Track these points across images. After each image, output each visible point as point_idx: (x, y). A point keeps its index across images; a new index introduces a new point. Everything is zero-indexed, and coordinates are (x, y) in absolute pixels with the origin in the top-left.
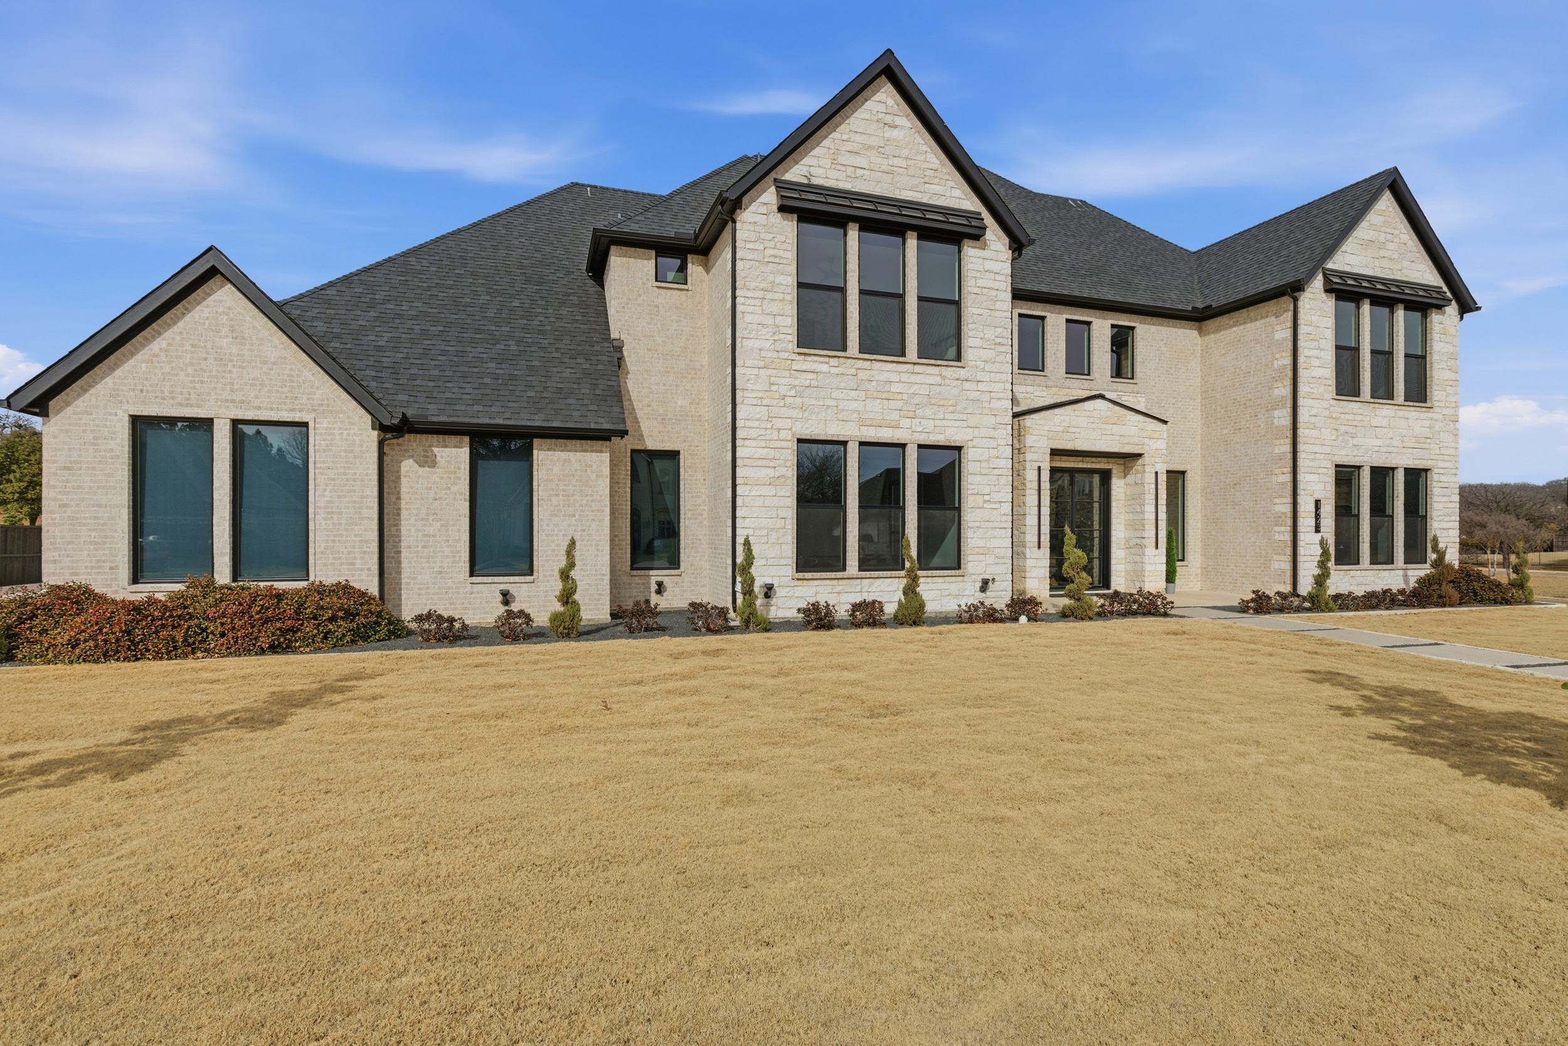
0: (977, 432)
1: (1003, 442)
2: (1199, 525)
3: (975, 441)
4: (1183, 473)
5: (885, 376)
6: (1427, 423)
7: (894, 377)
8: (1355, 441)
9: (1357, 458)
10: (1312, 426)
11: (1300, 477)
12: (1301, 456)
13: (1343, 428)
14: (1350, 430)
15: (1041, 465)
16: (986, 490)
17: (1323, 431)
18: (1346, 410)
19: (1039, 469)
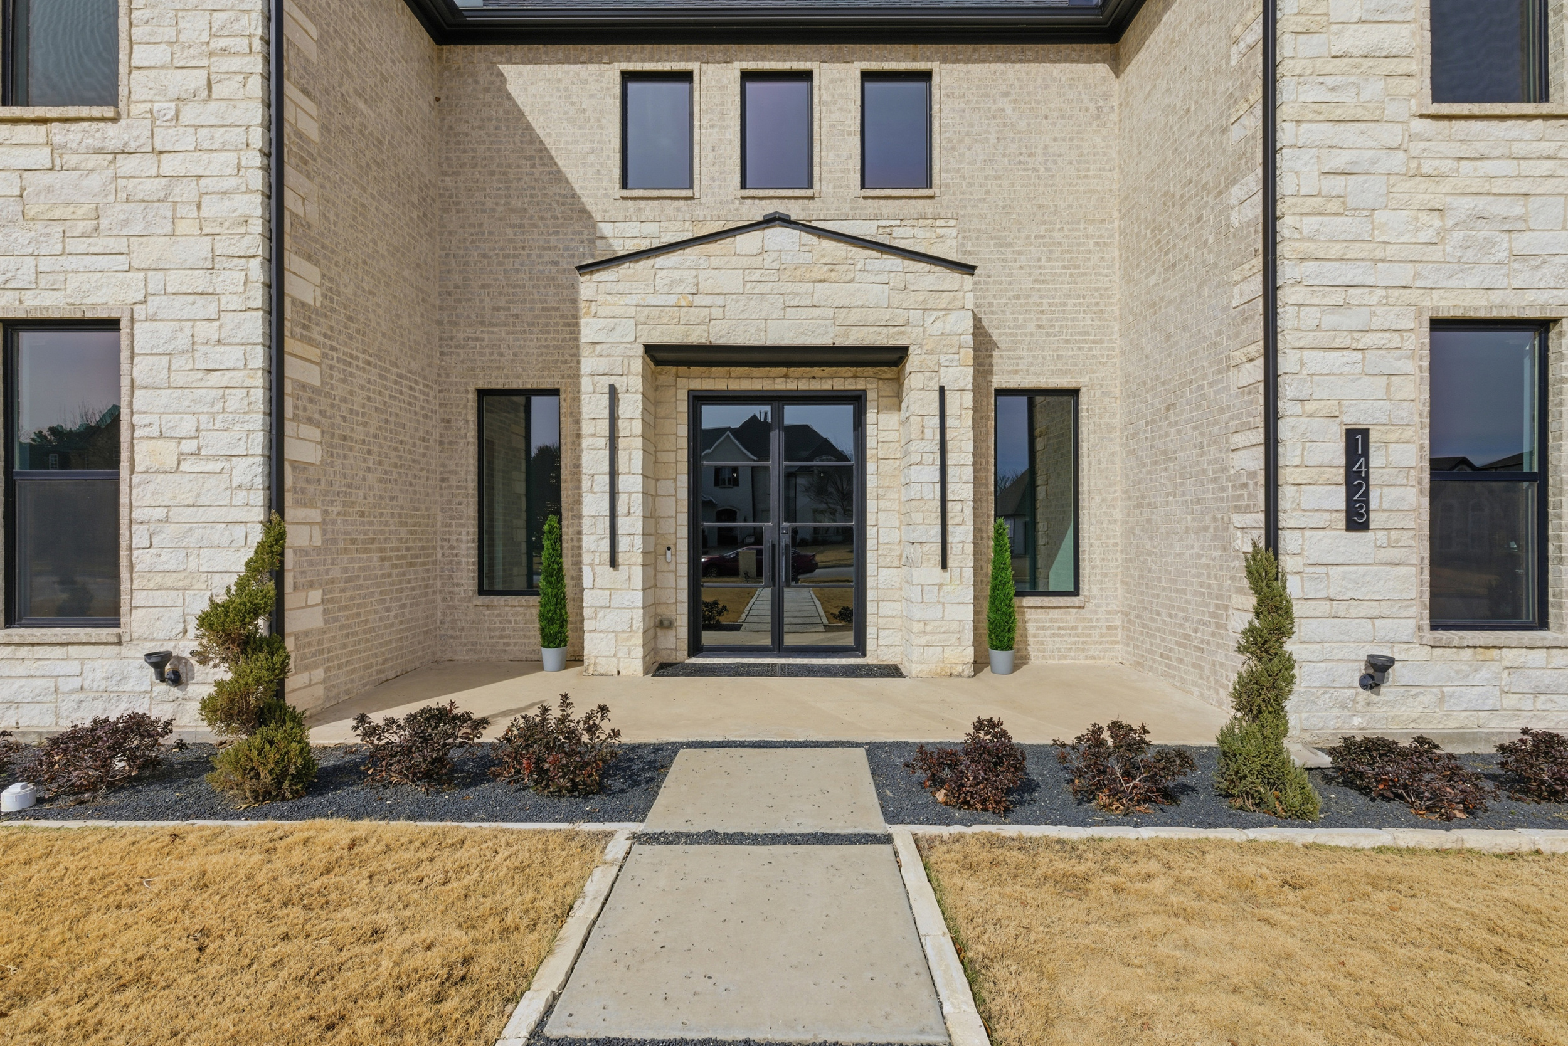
0: (156, 281)
1: (235, 303)
2: (1118, 514)
3: (153, 304)
4: (1074, 393)
8: (1522, 242)
9: (1530, 296)
10: (1333, 206)
11: (1286, 363)
12: (1287, 296)
13: (1466, 204)
14: (1500, 207)
15: (620, 383)
16: (188, 425)
17: (1380, 216)
18: (1481, 147)
19: (613, 392)
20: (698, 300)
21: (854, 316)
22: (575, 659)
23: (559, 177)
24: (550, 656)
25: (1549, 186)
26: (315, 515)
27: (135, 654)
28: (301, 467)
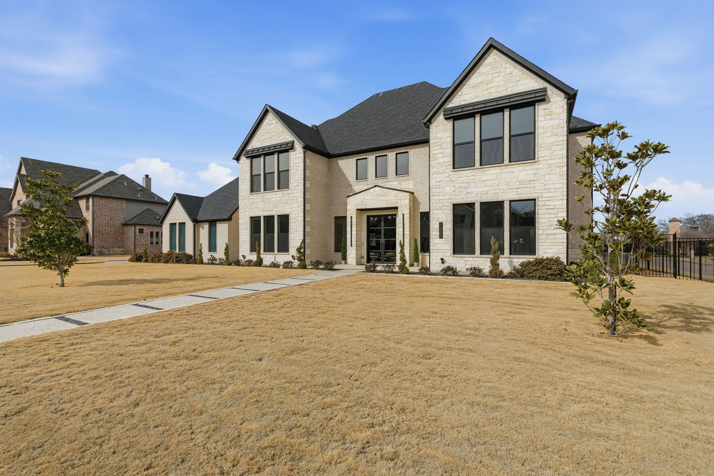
3: (292, 212)
5: (269, 197)
6: (532, 172)
7: (271, 196)
8: (468, 190)
9: (470, 199)
12: (431, 202)
13: (458, 185)
14: (464, 185)
15: (352, 216)
16: (295, 227)
17: (445, 188)
18: (461, 175)
19: (351, 217)
20: (365, 201)
21: (389, 202)
22: (346, 263)
23: (347, 179)
24: (343, 262)
25: (473, 180)
26: (309, 238)
27: (290, 256)
28: (307, 232)
